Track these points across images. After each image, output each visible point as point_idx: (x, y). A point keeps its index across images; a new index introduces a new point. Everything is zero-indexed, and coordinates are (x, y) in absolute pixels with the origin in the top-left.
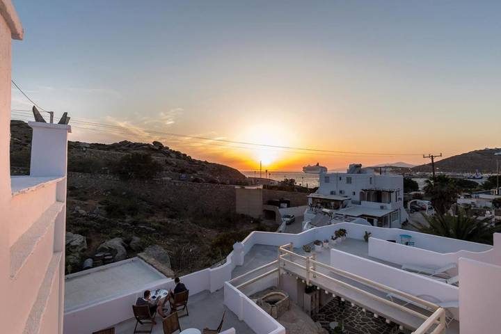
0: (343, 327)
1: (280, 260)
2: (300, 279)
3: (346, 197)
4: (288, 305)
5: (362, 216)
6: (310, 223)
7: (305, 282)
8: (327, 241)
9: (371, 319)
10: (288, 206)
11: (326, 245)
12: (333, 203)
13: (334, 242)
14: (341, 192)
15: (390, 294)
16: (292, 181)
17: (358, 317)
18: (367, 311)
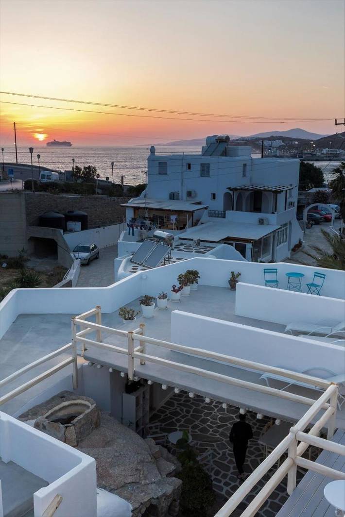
0: (190, 437)
1: (76, 342)
2: (116, 372)
3: (199, 203)
4: (94, 420)
5: (228, 240)
6: (131, 261)
7: (127, 375)
8: (164, 296)
9: (234, 416)
10: (84, 227)
11: (163, 303)
12: (173, 218)
13: (177, 296)
14: (189, 194)
15: (265, 376)
16: (90, 171)
17: (214, 418)
18: (229, 406)
